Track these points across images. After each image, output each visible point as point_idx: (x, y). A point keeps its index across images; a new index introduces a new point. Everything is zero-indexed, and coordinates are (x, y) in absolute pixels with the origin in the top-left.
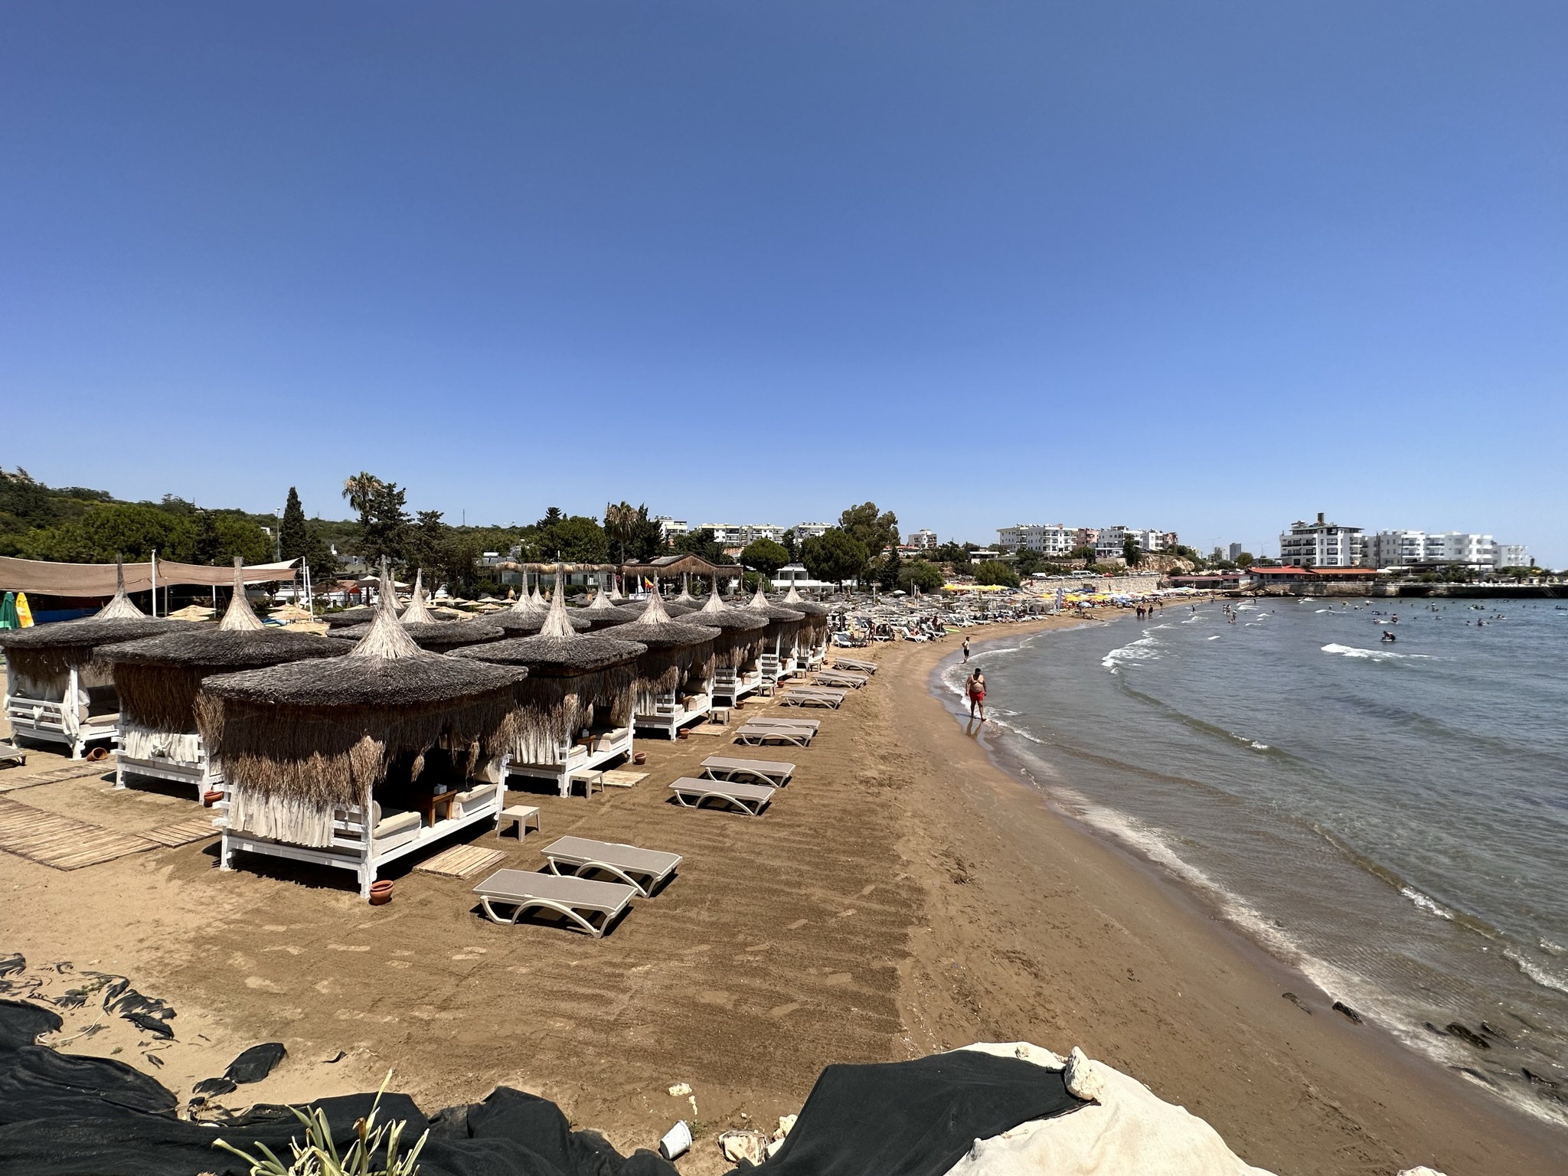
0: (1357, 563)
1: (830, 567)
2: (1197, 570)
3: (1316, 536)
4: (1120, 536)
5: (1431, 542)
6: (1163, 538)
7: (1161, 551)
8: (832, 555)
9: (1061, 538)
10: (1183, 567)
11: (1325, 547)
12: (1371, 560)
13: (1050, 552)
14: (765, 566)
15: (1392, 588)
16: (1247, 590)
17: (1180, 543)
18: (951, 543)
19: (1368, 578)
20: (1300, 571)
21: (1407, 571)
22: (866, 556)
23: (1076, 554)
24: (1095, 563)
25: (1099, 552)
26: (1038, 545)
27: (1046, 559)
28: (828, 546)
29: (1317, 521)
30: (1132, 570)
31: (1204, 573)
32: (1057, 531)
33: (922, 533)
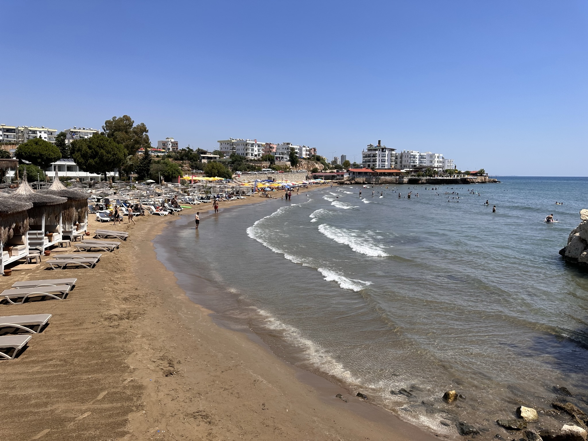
0: (393, 167)
1: (96, 162)
2: (325, 169)
3: (377, 152)
4: (288, 149)
5: (421, 157)
6: (309, 151)
7: (309, 158)
8: (97, 153)
9: (256, 148)
10: (319, 168)
11: (381, 158)
12: (398, 166)
13: (250, 157)
14: (39, 160)
15: (406, 180)
16: (347, 180)
17: (318, 154)
18: (188, 148)
19: (397, 174)
20: (370, 171)
21: (412, 171)
22: (125, 155)
23: (265, 158)
24: (274, 164)
25: (277, 158)
26: (243, 152)
27: (248, 161)
28: (94, 146)
29: (378, 145)
30: (294, 170)
31: (328, 171)
32: (253, 144)
33: (168, 140)
